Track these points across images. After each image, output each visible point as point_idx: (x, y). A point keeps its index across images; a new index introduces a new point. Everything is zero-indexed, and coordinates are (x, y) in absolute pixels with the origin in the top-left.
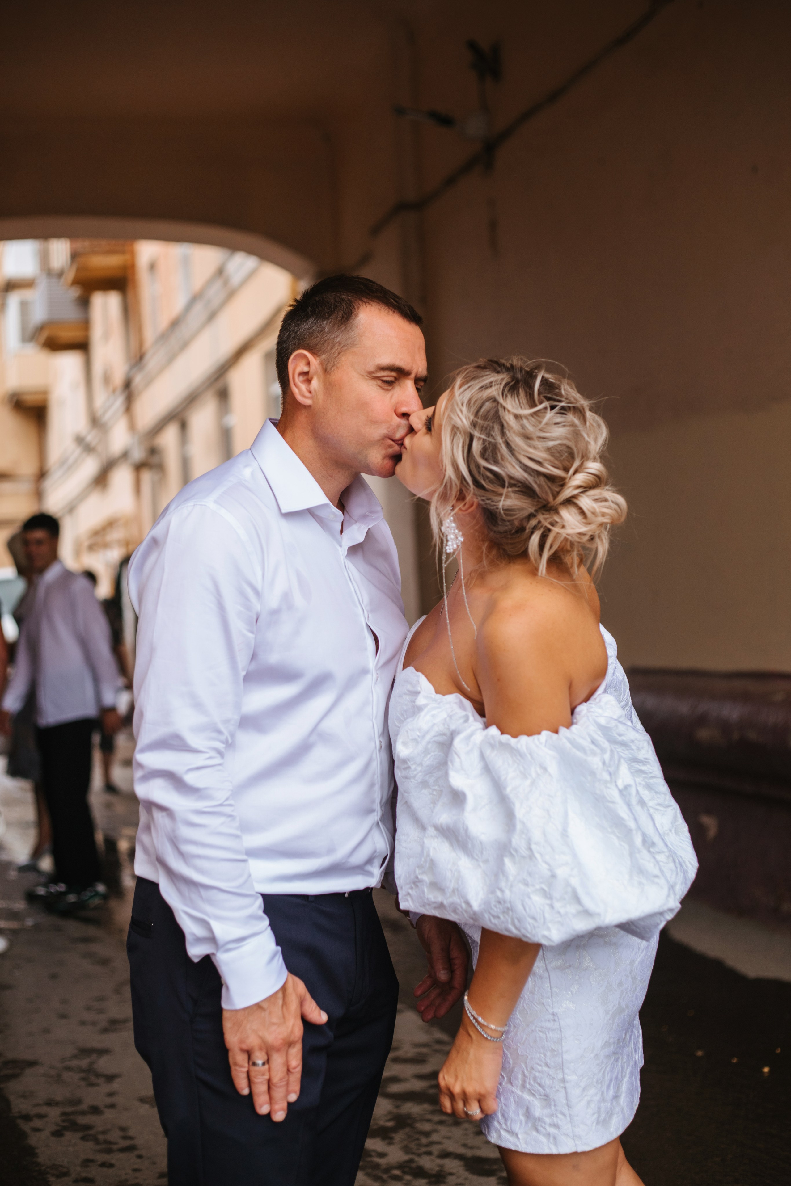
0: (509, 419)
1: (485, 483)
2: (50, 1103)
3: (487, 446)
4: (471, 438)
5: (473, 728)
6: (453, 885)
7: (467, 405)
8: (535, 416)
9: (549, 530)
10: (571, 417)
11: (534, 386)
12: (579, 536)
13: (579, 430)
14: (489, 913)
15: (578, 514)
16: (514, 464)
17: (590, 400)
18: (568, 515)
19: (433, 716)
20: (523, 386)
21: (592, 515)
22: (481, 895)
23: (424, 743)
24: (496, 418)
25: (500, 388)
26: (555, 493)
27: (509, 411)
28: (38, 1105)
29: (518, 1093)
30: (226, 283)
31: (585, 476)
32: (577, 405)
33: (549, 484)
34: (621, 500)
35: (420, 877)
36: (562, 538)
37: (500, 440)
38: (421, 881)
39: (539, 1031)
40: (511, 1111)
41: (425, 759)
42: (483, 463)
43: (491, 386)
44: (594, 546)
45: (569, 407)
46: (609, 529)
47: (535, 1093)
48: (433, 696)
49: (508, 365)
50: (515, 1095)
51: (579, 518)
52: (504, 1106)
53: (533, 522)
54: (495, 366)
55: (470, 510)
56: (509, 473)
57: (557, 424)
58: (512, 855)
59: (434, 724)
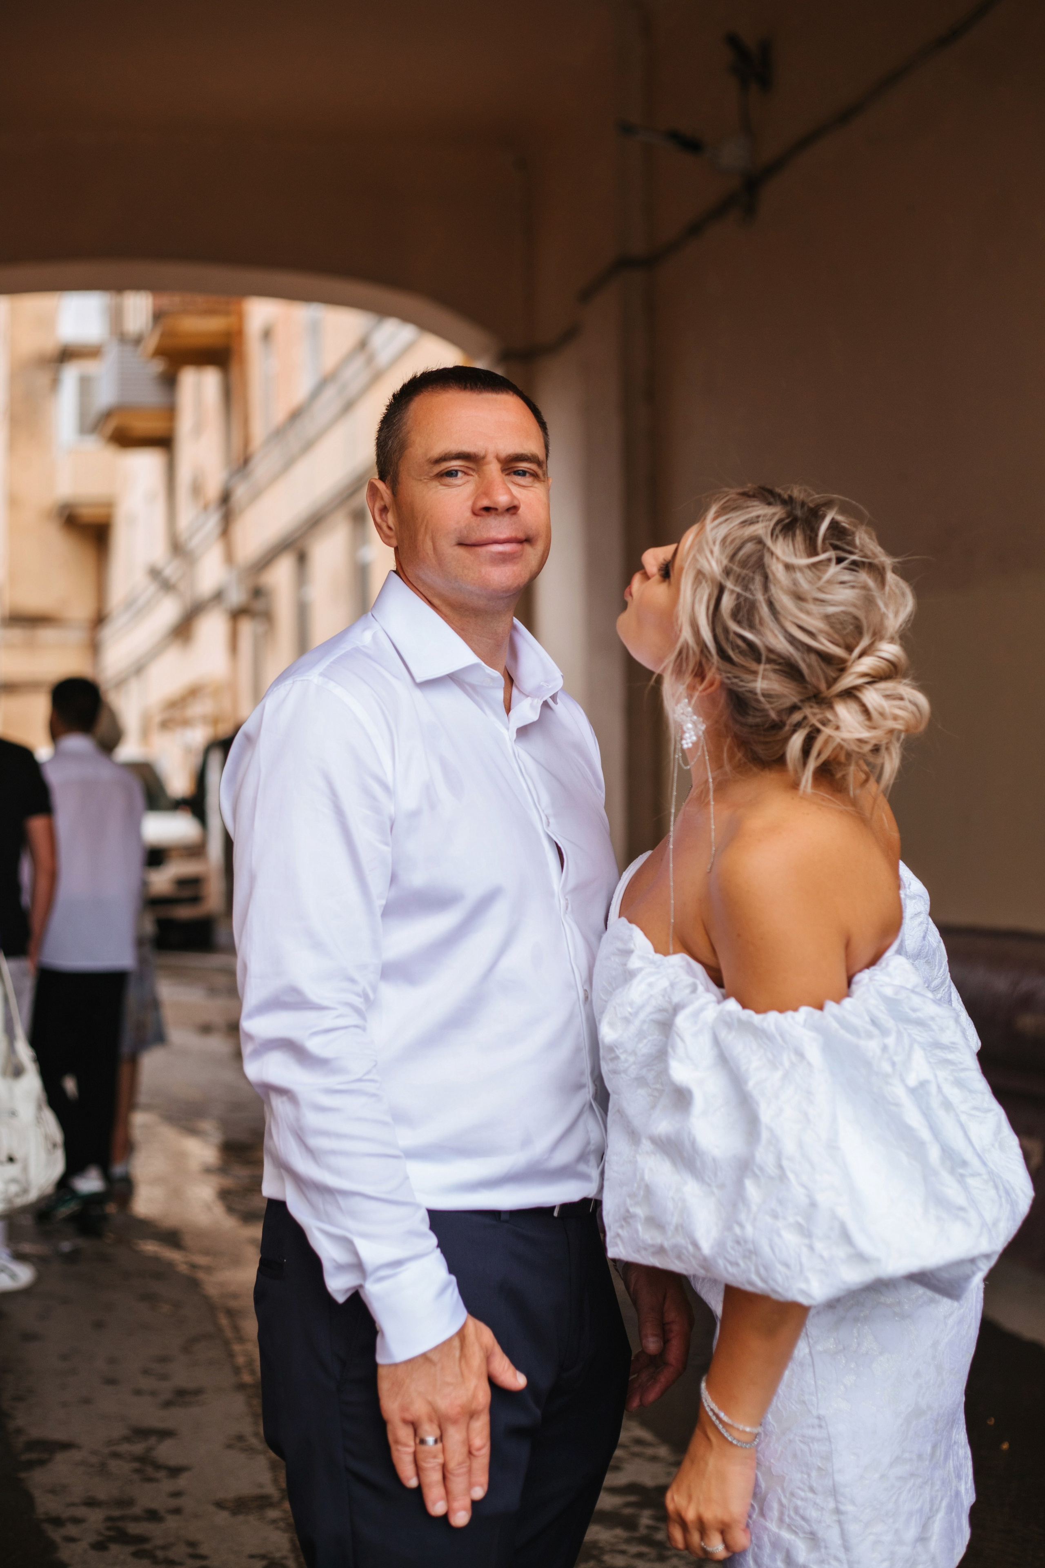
0: (777, 569)
1: (734, 654)
2: (91, 1503)
3: (743, 603)
4: (721, 589)
5: (702, 1001)
6: (675, 1220)
7: (722, 543)
8: (814, 570)
9: (818, 731)
10: (864, 577)
11: (818, 528)
12: (858, 743)
13: (872, 596)
14: (725, 1258)
15: (859, 713)
16: (777, 632)
17: (895, 558)
18: (845, 713)
19: (650, 985)
20: (802, 526)
21: (880, 717)
22: (714, 1233)
23: (637, 1023)
24: (759, 567)
25: (769, 526)
26: (830, 679)
27: (778, 558)
28: (73, 1504)
29: (773, 1529)
30: (370, 360)
31: (874, 660)
32: (876, 561)
33: (823, 665)
34: (922, 700)
35: (632, 1210)
36: (835, 744)
37: (760, 597)
38: (633, 1216)
39: (800, 1440)
40: (766, 1556)
41: (641, 1045)
42: (734, 627)
43: (758, 522)
44: (879, 761)
45: (863, 563)
46: (904, 740)
47: (797, 1531)
48: (651, 956)
49: (786, 497)
50: (770, 1533)
51: (861, 718)
52: (756, 1548)
53: (797, 717)
54: (767, 495)
55: (709, 691)
56: (767, 644)
57: (842, 583)
58: (755, 1176)
59: (651, 996)
